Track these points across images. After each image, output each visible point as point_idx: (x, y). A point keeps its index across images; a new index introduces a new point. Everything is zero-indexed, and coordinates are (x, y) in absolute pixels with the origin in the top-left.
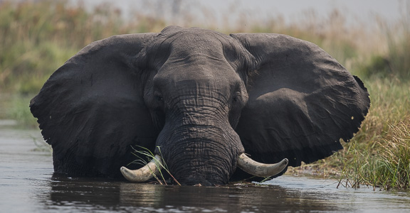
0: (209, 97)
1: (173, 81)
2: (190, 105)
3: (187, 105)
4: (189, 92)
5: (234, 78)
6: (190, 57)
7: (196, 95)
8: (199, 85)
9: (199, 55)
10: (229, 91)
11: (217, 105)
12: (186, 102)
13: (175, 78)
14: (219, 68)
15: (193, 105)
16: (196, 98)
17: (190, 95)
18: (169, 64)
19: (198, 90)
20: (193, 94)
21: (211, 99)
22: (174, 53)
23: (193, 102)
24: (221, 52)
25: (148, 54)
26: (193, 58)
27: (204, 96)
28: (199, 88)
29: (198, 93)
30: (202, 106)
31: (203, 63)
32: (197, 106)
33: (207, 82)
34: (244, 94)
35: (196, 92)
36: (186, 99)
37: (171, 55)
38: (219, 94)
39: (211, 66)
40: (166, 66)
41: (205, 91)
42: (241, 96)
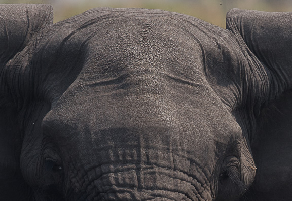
0: (169, 168)
1: (87, 131)
2: (125, 185)
3: (118, 185)
4: (124, 155)
5: (225, 126)
6: (126, 75)
7: (138, 162)
8: (146, 140)
9: (148, 72)
10: (213, 156)
11: (187, 187)
12: (116, 179)
13: (93, 122)
14: (193, 103)
15: (132, 186)
16: (138, 170)
17: (125, 162)
18: (79, 89)
19: (143, 151)
20: (132, 162)
21: (172, 172)
22: (91, 64)
23: (132, 178)
24: (198, 65)
25: (32, 63)
26: (134, 78)
27: (158, 165)
28: (147, 147)
29: (144, 158)
30: (152, 189)
31: (156, 91)
32: (140, 188)
33: (164, 133)
34: (247, 163)
35: (139, 155)
36: (116, 172)
37: (86, 67)
38: (192, 161)
39: (176, 99)
40: (72, 94)
41: (160, 153)
42: (238, 167)
